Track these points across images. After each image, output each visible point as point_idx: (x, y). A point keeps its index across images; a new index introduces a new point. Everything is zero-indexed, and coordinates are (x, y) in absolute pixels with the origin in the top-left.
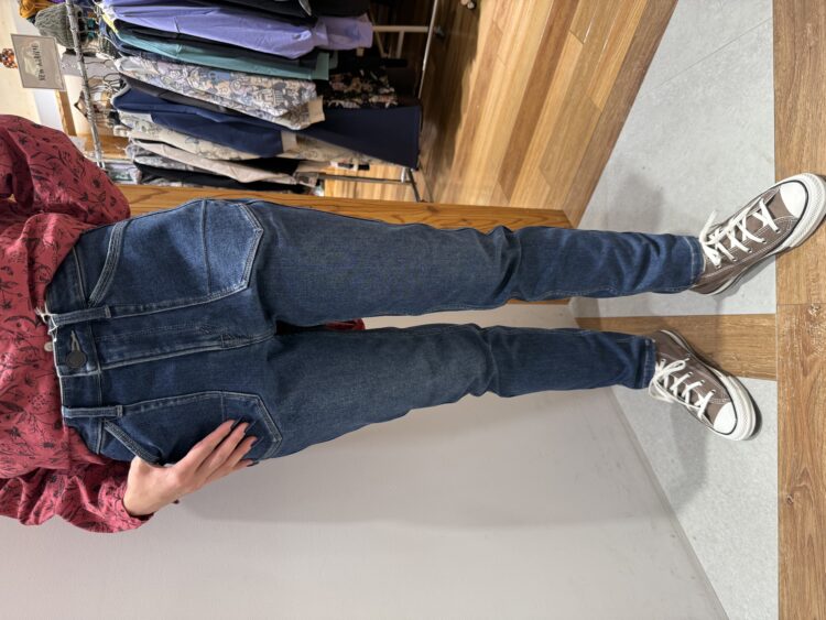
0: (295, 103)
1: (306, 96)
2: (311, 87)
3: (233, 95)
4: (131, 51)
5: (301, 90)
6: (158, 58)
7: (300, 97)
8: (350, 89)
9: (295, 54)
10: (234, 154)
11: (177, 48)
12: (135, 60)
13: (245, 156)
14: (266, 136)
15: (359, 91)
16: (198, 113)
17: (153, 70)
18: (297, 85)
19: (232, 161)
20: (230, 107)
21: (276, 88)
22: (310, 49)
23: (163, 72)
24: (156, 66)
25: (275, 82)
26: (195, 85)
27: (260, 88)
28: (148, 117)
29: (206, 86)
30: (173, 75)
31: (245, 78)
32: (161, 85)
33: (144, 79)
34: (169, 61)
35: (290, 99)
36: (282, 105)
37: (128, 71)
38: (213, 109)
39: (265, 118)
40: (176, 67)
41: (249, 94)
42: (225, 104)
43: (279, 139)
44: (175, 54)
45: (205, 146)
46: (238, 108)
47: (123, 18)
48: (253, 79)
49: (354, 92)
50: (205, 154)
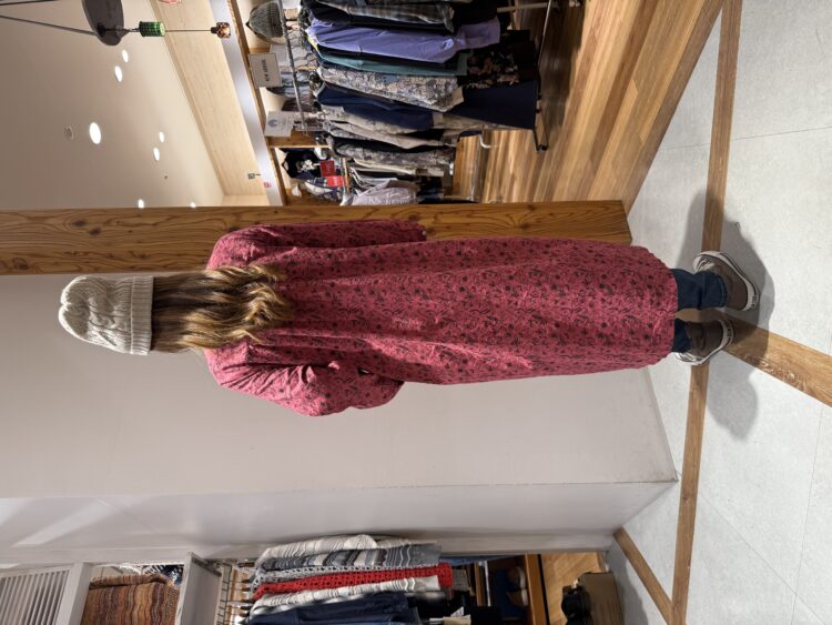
0: (443, 95)
1: (450, 89)
2: (454, 81)
3: (399, 92)
4: (328, 65)
5: (447, 84)
6: (347, 69)
7: (446, 90)
8: (483, 71)
9: (442, 60)
10: (399, 131)
11: (360, 62)
12: (332, 71)
13: (407, 131)
14: (422, 117)
15: (489, 72)
16: (375, 104)
17: (344, 77)
18: (444, 81)
19: (398, 135)
20: (398, 99)
21: (429, 84)
22: (453, 54)
23: (351, 78)
24: (346, 75)
25: (428, 80)
26: (373, 86)
27: (418, 85)
28: (342, 109)
29: (381, 87)
30: (358, 80)
31: (407, 79)
32: (350, 87)
33: (338, 83)
34: (354, 70)
35: (439, 92)
36: (434, 98)
37: (327, 78)
38: (385, 101)
39: (421, 105)
40: (359, 74)
41: (410, 91)
42: (393, 98)
43: (431, 118)
44: (359, 66)
45: (380, 126)
46: (402, 100)
47: (323, 44)
48: (413, 79)
49: (486, 73)
50: (380, 131)
